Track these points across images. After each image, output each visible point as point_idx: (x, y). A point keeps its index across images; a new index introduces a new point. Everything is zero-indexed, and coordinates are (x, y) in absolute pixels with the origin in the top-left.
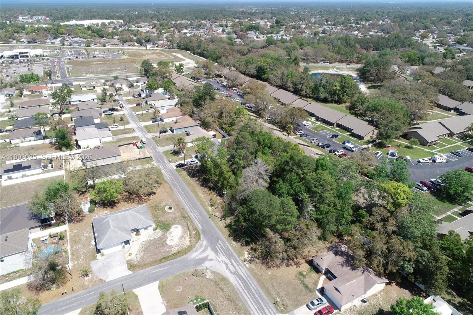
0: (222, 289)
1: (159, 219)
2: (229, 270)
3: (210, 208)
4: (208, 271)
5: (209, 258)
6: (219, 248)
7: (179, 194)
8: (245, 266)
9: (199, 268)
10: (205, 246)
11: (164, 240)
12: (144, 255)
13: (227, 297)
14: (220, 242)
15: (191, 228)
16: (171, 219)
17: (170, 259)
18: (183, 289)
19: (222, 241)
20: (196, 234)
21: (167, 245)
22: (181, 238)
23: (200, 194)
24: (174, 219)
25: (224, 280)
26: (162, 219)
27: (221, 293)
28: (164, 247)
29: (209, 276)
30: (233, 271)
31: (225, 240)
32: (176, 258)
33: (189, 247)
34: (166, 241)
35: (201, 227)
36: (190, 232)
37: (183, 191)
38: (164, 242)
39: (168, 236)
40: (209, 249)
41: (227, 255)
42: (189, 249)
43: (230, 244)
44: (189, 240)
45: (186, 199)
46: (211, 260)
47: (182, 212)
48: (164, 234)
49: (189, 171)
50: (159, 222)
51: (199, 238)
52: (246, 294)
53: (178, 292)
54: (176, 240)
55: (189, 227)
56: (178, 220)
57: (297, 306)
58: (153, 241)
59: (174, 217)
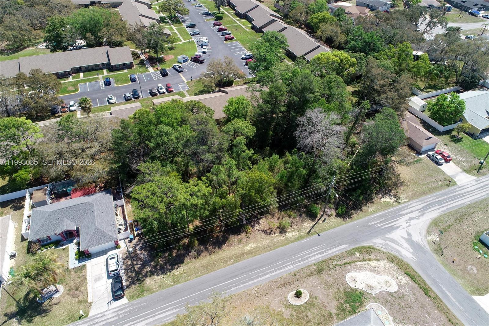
0: (450, 226)
1: (334, 311)
2: (419, 216)
3: (291, 234)
4: (429, 238)
5: (406, 236)
6: (386, 225)
7: (246, 282)
8: (405, 202)
9: (428, 248)
10: (385, 240)
11: (389, 298)
13: (458, 222)
14: (373, 223)
15: (348, 260)
16: (332, 291)
17: (426, 284)
18: (471, 265)
19: (370, 221)
20: (360, 252)
21: (398, 291)
22: (375, 271)
23: (248, 248)
24: (328, 286)
25: (435, 223)
26: (332, 308)
27: (456, 227)
28: (404, 296)
29: (435, 237)
30: (420, 214)
31: (366, 218)
32: (419, 276)
33: (393, 261)
34: (390, 294)
35: (344, 246)
36: (357, 261)
37: (236, 276)
38: (392, 296)
39: (378, 292)
40: (389, 236)
41: (393, 218)
42: (394, 260)
43: (371, 213)
44: (375, 261)
45: (265, 270)
46: (409, 234)
47: (308, 276)
48: (374, 298)
49: (147, 272)
50: (343, 310)
51: (369, 247)
52: (447, 206)
53: (478, 270)
54: (383, 278)
55: (346, 263)
56: (331, 279)
57: (442, 172)
58: (395, 315)
59: (322, 286)
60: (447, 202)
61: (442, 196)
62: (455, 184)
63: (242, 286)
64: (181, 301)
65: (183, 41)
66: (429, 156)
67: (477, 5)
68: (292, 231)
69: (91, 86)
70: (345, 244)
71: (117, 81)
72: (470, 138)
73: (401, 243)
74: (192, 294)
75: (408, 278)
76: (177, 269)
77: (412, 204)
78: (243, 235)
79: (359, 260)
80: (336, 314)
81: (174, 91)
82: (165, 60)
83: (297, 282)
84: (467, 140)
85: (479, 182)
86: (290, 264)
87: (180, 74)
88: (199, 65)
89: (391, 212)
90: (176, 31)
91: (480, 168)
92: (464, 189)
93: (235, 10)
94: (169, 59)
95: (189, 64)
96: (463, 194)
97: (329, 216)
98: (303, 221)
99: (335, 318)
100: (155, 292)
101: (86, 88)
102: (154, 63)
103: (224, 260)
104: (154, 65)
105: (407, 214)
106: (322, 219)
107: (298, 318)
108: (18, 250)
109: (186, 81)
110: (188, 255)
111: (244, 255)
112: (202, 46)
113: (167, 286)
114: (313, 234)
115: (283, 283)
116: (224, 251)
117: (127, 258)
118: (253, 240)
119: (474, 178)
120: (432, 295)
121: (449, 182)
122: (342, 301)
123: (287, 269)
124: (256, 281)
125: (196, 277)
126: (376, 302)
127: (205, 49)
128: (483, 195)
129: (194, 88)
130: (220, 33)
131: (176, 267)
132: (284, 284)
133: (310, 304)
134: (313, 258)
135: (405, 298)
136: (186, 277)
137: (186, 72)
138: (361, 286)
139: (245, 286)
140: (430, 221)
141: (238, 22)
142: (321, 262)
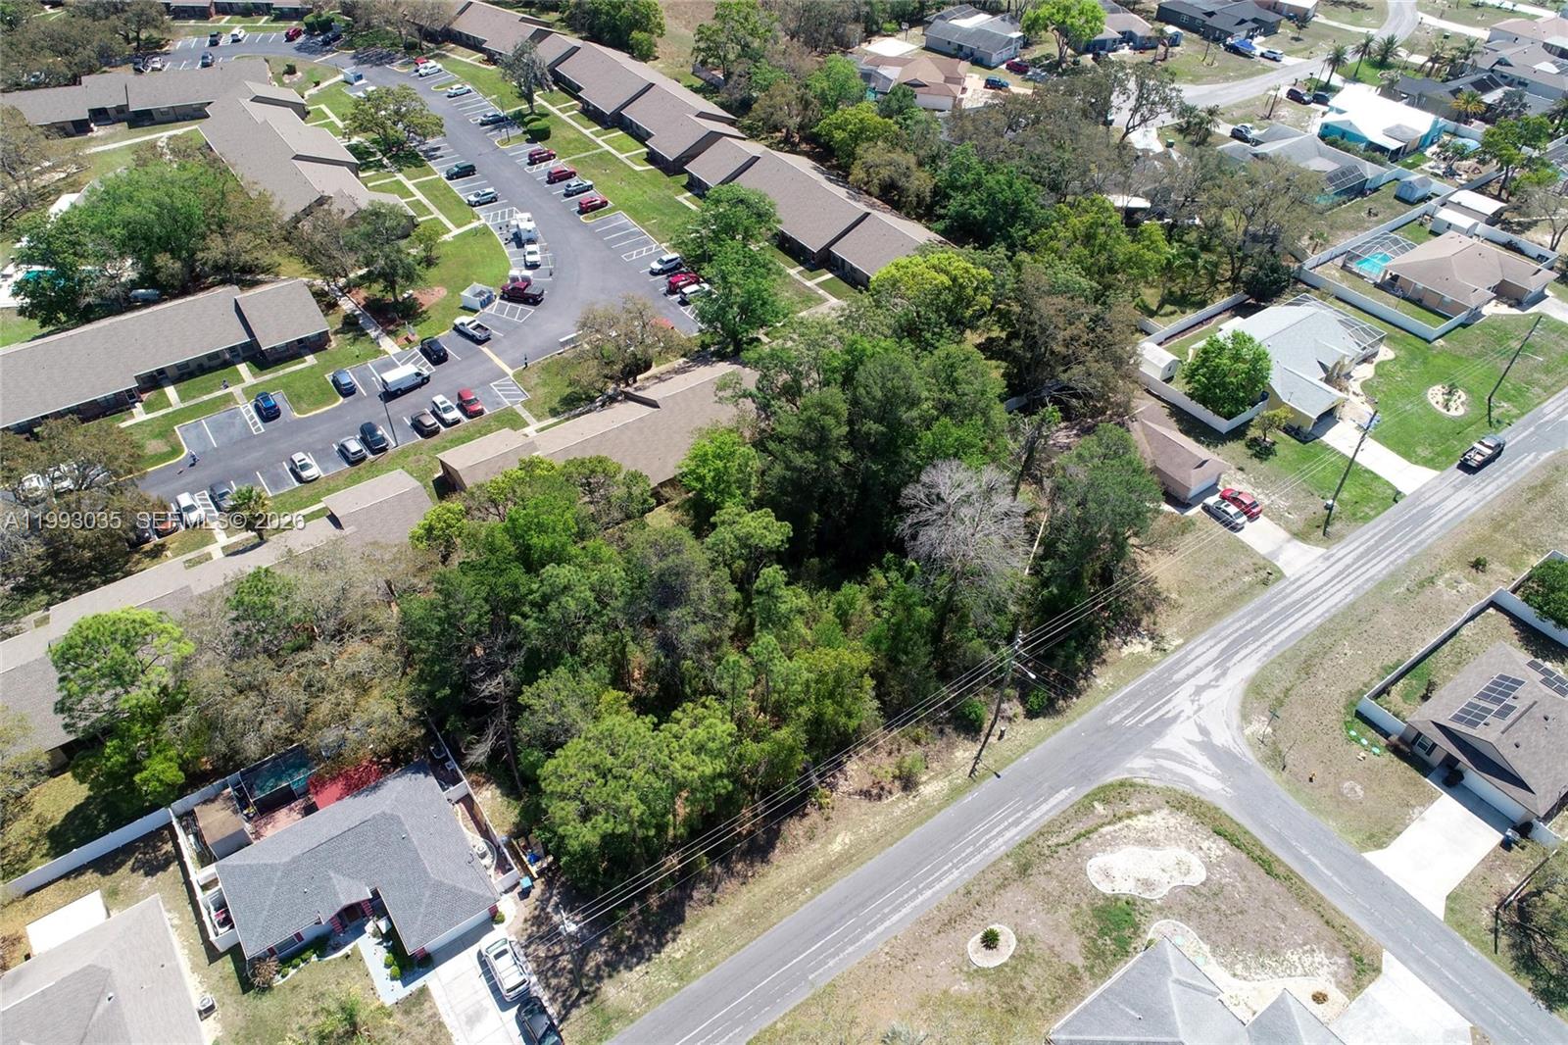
0: (1288, 690)
1: (1079, 962)
2: (1217, 679)
3: (930, 788)
4: (1247, 732)
5: (1198, 738)
6: (1146, 717)
7: (858, 938)
8: (1178, 648)
9: (1252, 757)
10: (1154, 758)
11: (1191, 900)
12: (1297, 945)
13: (1304, 676)
14: (1117, 718)
15: (1080, 828)
16: (1063, 914)
17: (1263, 849)
18: (1348, 780)
19: (1106, 715)
20: (1105, 801)
21: (1208, 879)
22: (1147, 841)
23: (836, 847)
24: (1052, 903)
25: (1256, 688)
26: (1074, 953)
27: (1301, 689)
28: (1222, 888)
29: (1260, 726)
30: (1218, 672)
31: (1099, 708)
32: (1246, 832)
33: (1182, 808)
34: (1193, 890)
35: (1064, 793)
38: (1199, 894)
39: (1165, 892)
40: (1158, 745)
41: (1160, 695)
42: (1185, 803)
43: (1108, 692)
44: (1141, 817)
45: (896, 896)
46: (1203, 731)
47: (999, 887)
48: (1160, 909)
49: (598, 967)
50: (1100, 955)
51: (1122, 784)
52: (1272, 638)
53: (1364, 789)
54: (1171, 853)
55: (1079, 836)
56: (1055, 883)
57: (1245, 548)
58: (1213, 937)
59: (1039, 905)
60: (1272, 628)
61: (1258, 616)
62: (1281, 576)
63: (850, 949)
64: (715, 1022)
65: (456, 232)
66: (1207, 509)
67: (1243, 21)
68: (931, 778)
69: (217, 429)
70: (1066, 787)
71: (296, 400)
72: (1293, 441)
73: (1189, 757)
74: (735, 999)
75: (1222, 843)
76: (674, 940)
77: (1192, 650)
78: (814, 816)
79: (1107, 820)
80: (1086, 968)
81: (487, 412)
82: (422, 305)
83: (979, 910)
84: (1285, 445)
85: (1332, 560)
86: (950, 869)
87: (484, 349)
88: (531, 309)
89: (1152, 680)
90: (419, 196)
91: (1327, 523)
92: (1302, 586)
93: (579, 98)
94: (434, 300)
95: (501, 310)
96: (1302, 599)
97: (1010, 719)
98: (951, 746)
99: (1086, 976)
100: (640, 1015)
101: (202, 437)
102: (392, 321)
103: (786, 894)
104: (392, 327)
105: (1189, 677)
106: (997, 731)
107: (1006, 998)
108: (213, 989)
109: (510, 372)
110: (691, 897)
111: (831, 867)
112: (520, 243)
113: (665, 994)
114: (983, 777)
115: (946, 918)
116: (778, 867)
117: (531, 940)
118: (842, 825)
119: (1320, 551)
120: (1280, 871)
121: (1267, 575)
122: (1093, 933)
123: (946, 881)
124: (880, 929)
125: (732, 953)
126: (1166, 917)
127: (535, 253)
128: (1347, 596)
129: (542, 391)
130: (560, 188)
131: (670, 935)
132: (950, 921)
133: (1023, 958)
134: (1001, 840)
135: (1226, 893)
136: (706, 956)
137: (498, 340)
138: (1125, 887)
139: (860, 947)
140: (1243, 686)
141: (599, 141)
142: (1021, 846)
